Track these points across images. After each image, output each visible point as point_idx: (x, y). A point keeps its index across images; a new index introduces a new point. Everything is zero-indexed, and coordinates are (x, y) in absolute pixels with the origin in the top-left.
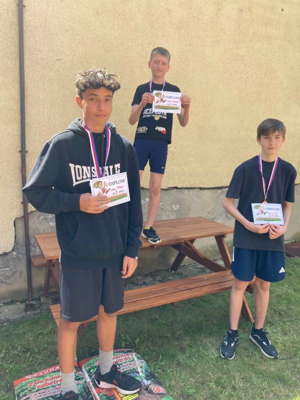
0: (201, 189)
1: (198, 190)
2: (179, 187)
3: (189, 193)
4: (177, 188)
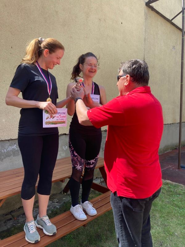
2: (67, 133)
4: (65, 134)
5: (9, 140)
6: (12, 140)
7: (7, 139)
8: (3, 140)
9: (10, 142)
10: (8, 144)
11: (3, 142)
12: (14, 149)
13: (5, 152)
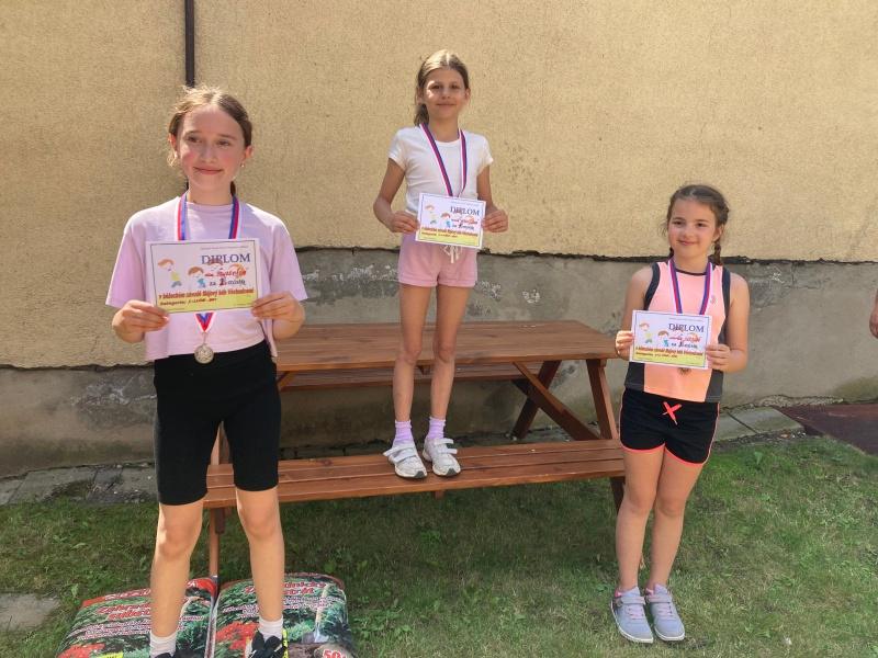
0: (596, 259)
1: (590, 261)
2: (541, 251)
3: (565, 267)
4: (536, 254)
5: (352, 250)
6: (362, 249)
7: (346, 245)
8: (336, 246)
9: (357, 254)
10: (349, 259)
11: (334, 252)
12: (365, 277)
13: (340, 281)
